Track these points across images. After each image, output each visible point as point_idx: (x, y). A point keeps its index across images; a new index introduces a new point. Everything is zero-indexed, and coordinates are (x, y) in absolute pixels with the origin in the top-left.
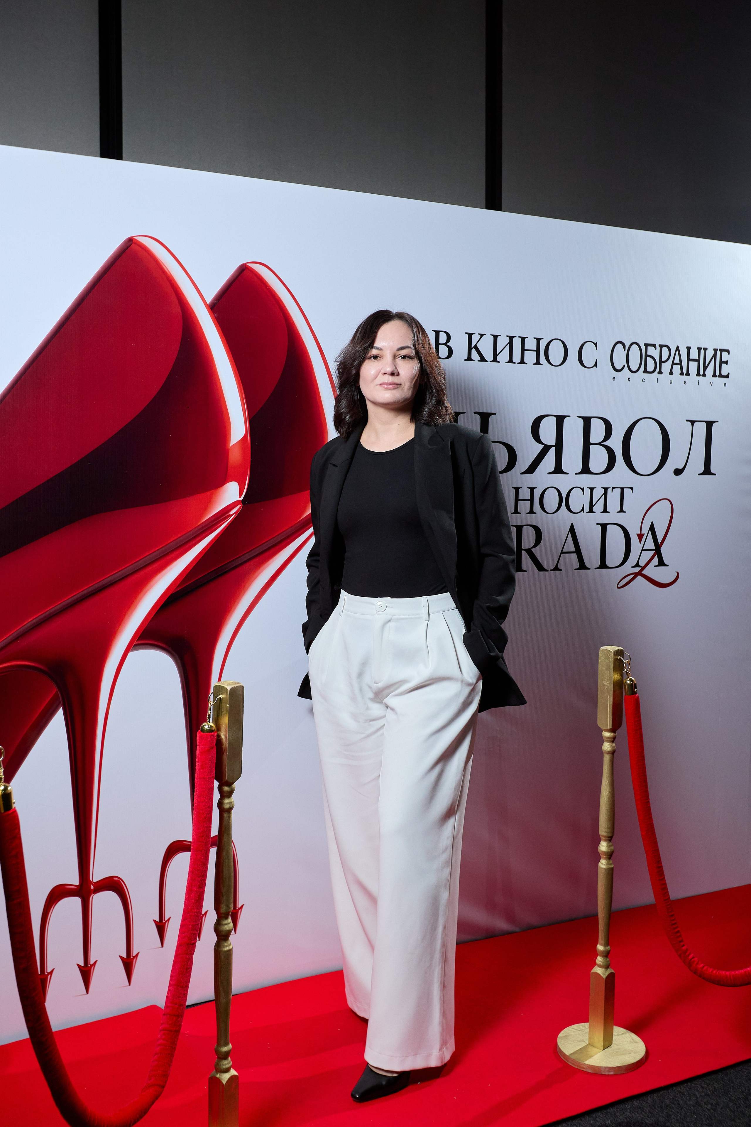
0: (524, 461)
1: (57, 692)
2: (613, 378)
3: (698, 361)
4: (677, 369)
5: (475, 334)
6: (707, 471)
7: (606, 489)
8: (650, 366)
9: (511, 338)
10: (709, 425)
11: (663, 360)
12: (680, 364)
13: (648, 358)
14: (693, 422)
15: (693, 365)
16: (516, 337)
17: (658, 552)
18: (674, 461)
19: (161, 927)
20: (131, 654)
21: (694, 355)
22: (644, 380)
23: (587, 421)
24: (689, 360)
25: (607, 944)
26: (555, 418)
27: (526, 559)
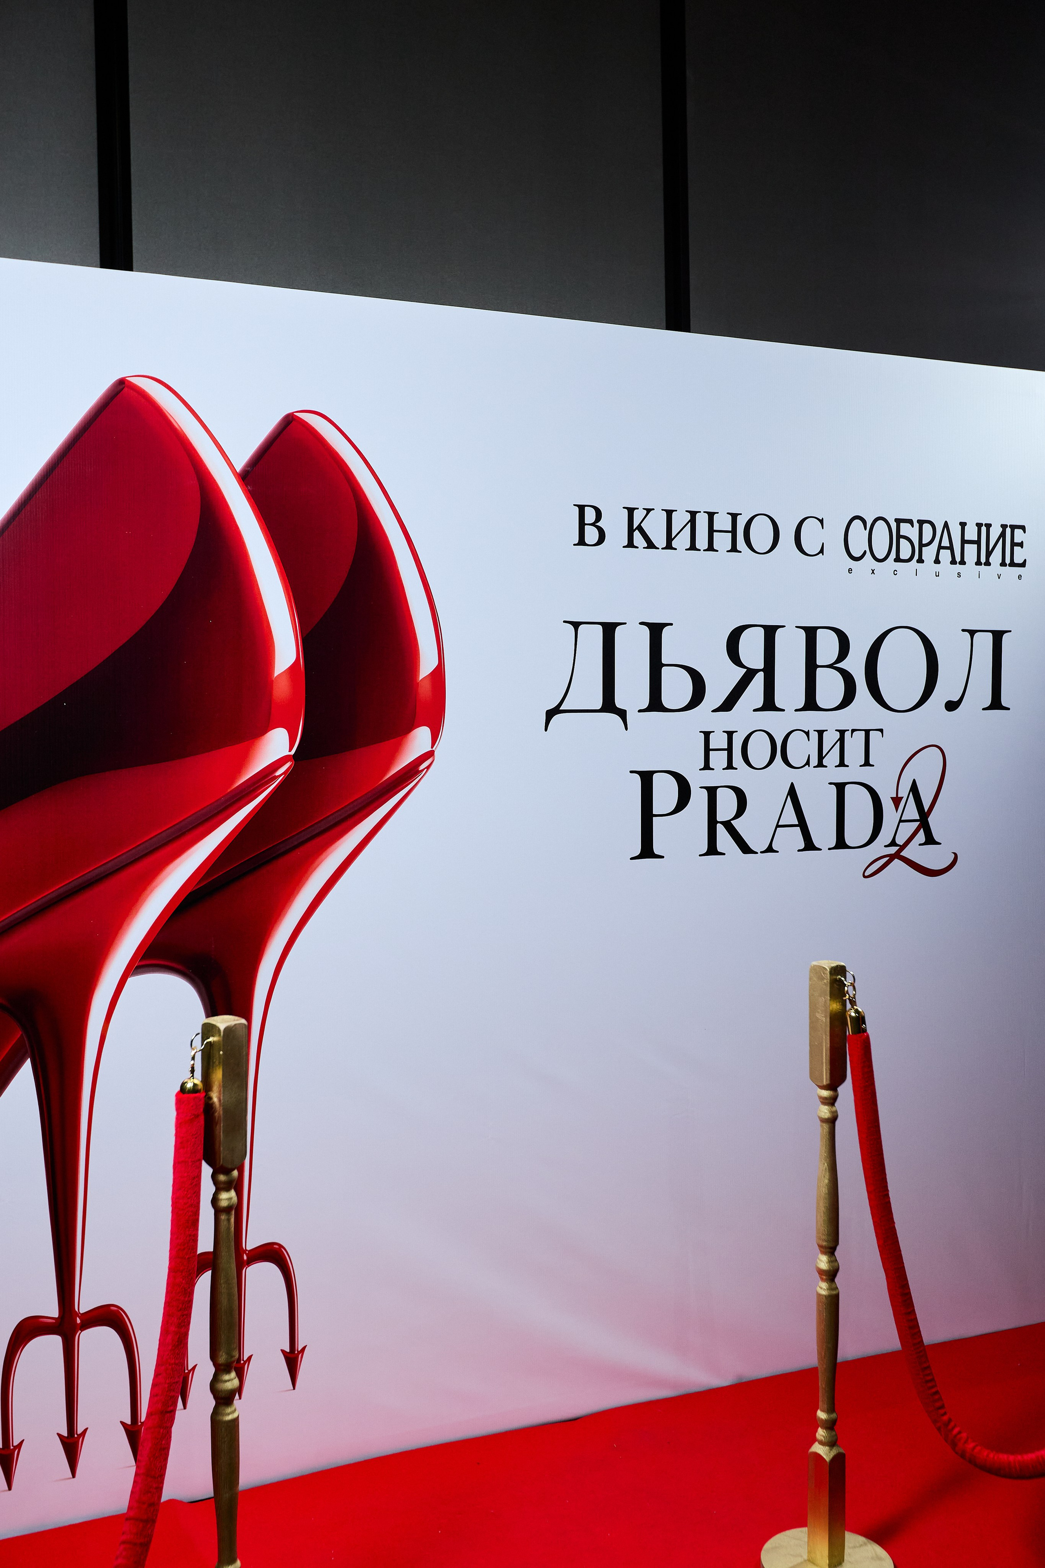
0: (715, 694)
1: (22, 1034)
2: (849, 571)
3: (978, 542)
4: (945, 555)
5: (638, 509)
6: (996, 704)
7: (842, 733)
8: (905, 553)
9: (693, 514)
10: (998, 636)
11: (925, 541)
12: (951, 548)
13: (901, 540)
14: (972, 633)
15: (971, 549)
16: (700, 512)
17: (924, 823)
18: (945, 690)
20: (131, 980)
21: (971, 534)
22: (895, 573)
23: (811, 633)
24: (964, 542)
25: (830, 1410)
26: (762, 630)
27: (723, 837)
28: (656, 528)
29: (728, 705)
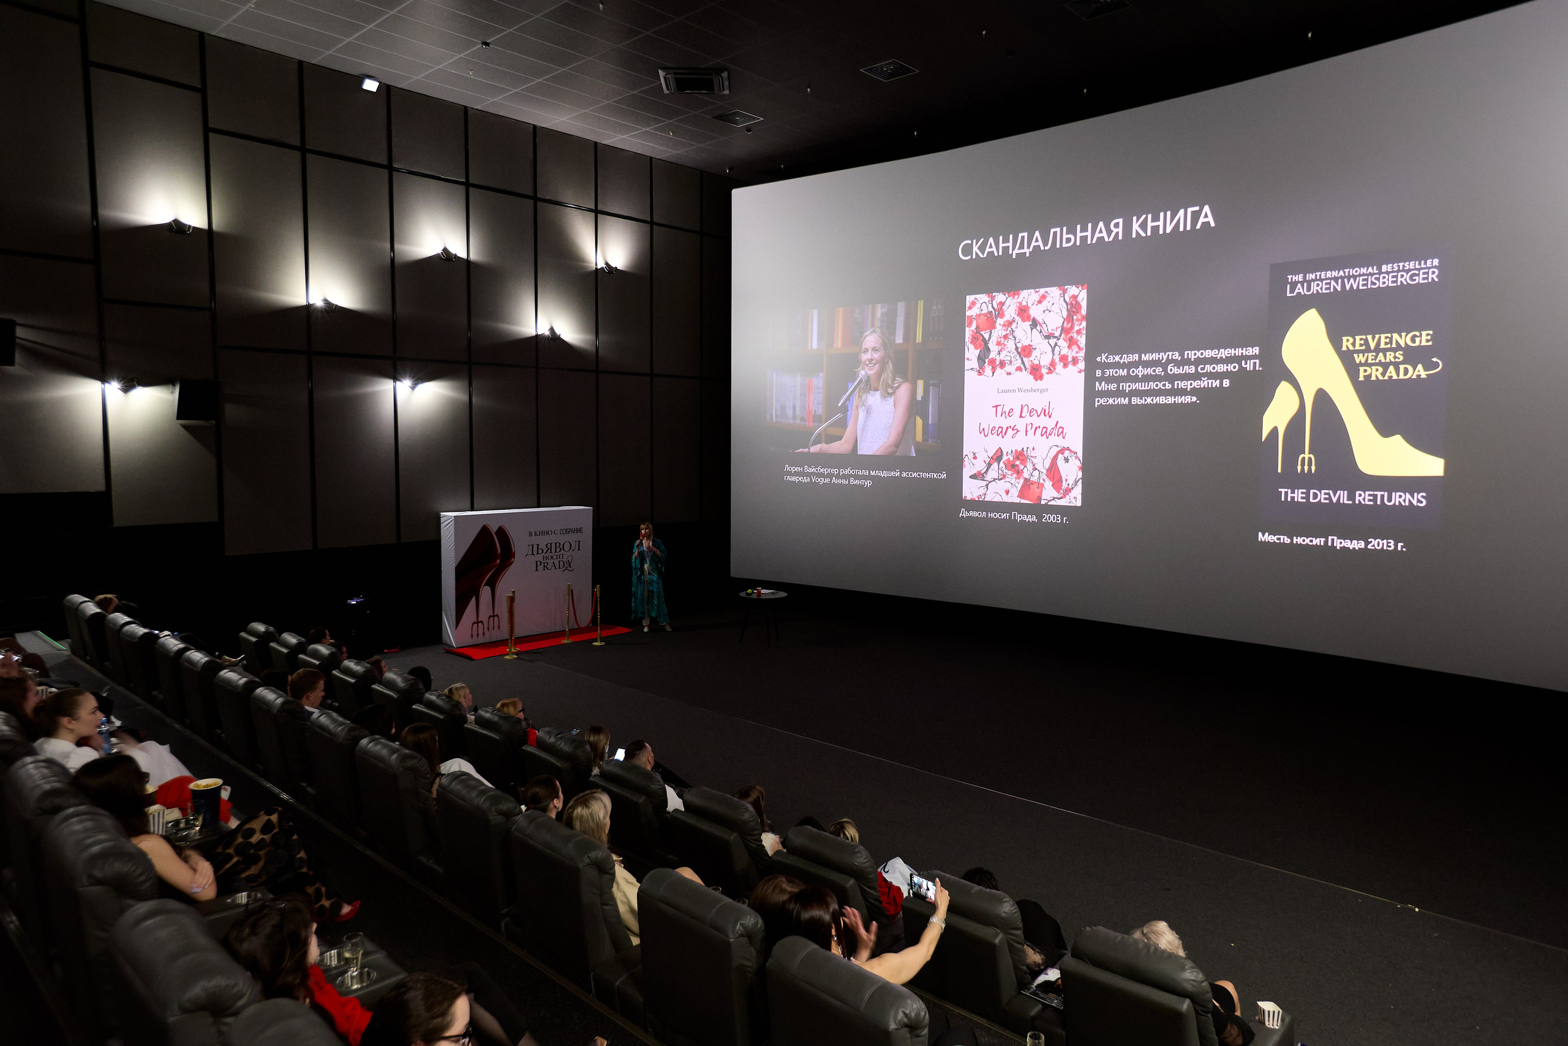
0: (544, 552)
6: (579, 550)
10: (579, 541)
17: (570, 565)
18: (573, 548)
19: (488, 628)
23: (556, 543)
27: (546, 568)
28: (538, 534)
29: (546, 553)
